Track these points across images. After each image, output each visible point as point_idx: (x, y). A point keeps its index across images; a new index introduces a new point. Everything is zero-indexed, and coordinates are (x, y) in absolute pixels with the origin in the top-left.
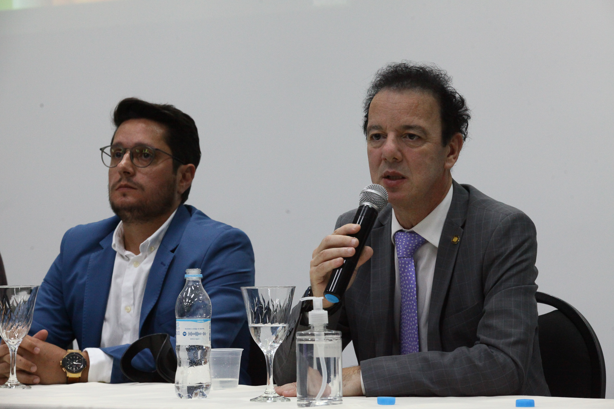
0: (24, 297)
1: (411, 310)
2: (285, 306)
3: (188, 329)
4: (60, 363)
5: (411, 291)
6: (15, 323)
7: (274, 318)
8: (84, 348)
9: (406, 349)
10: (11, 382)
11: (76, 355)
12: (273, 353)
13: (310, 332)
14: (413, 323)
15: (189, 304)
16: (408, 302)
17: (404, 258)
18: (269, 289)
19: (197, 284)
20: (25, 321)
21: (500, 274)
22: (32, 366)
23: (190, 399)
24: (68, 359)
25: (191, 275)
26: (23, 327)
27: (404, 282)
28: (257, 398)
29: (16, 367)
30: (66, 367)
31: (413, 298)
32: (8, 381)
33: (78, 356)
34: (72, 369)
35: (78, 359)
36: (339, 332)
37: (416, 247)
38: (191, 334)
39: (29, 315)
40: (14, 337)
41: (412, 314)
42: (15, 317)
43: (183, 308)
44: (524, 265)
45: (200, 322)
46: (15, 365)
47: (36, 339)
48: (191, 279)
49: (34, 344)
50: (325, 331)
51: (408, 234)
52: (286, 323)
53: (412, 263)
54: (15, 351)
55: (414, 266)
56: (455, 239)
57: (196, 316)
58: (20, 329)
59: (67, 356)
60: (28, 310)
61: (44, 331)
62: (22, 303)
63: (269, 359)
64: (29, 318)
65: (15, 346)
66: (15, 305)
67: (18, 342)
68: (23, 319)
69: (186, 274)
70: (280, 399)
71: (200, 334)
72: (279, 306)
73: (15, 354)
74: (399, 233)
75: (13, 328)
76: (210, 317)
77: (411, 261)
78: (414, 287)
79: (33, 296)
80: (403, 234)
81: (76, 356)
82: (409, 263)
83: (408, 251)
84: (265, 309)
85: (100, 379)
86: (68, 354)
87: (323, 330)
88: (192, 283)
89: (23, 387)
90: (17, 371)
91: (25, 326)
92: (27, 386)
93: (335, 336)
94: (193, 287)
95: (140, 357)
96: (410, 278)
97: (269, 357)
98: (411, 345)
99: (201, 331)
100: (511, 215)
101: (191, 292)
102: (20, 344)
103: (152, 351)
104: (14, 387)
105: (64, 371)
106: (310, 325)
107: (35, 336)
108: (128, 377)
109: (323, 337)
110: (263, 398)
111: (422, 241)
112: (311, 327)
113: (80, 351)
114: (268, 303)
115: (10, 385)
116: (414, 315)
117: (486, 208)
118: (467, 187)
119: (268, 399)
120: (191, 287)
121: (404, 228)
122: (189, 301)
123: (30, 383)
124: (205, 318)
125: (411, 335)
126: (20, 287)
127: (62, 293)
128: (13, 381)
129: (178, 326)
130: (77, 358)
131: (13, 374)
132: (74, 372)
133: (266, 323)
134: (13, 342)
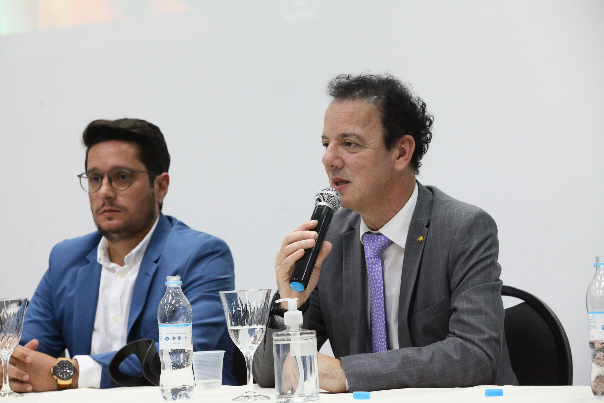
0: (14, 309)
1: (379, 309)
2: (262, 308)
3: (170, 334)
4: (51, 371)
5: (378, 289)
6: (5, 334)
7: (251, 320)
8: (74, 356)
9: (376, 345)
10: (4, 391)
11: (66, 362)
12: (252, 354)
13: (286, 332)
14: (381, 320)
15: (170, 310)
16: (376, 301)
17: (371, 258)
18: (246, 293)
19: (178, 290)
20: (16, 332)
21: (465, 271)
22: (24, 374)
23: (174, 401)
24: (58, 367)
25: (171, 282)
26: (14, 338)
27: (372, 282)
28: (238, 397)
29: (9, 377)
30: (57, 375)
31: (380, 296)
32: (2, 390)
33: (69, 364)
34: (63, 376)
35: (68, 367)
36: (314, 331)
37: (382, 248)
38: (173, 338)
39: (19, 326)
40: (6, 348)
41: (380, 312)
42: (6, 329)
43: (164, 314)
44: (488, 261)
45: (181, 326)
46: (7, 375)
47: (28, 349)
48: (171, 286)
49: (26, 353)
50: (300, 330)
51: (375, 236)
52: (264, 325)
53: (379, 263)
54: (7, 361)
55: (381, 266)
56: (421, 238)
57: (178, 322)
58: (11, 340)
59: (58, 364)
60: (18, 321)
61: (35, 341)
62: (12, 315)
63: (249, 360)
64: (19, 329)
65: (7, 356)
66: (6, 317)
67: (10, 352)
68: (13, 330)
69: (166, 281)
70: (260, 398)
71: (182, 338)
72: (256, 308)
73: (7, 364)
74: (366, 234)
75: (4, 339)
76: (191, 322)
77: (379, 261)
78: (381, 286)
79: (22, 308)
80: (370, 236)
81: (66, 364)
82: (376, 264)
83: (375, 252)
84: (243, 311)
85: (90, 384)
86: (58, 362)
87: (299, 330)
88: (173, 290)
89: (15, 395)
90: (10, 380)
91: (16, 337)
92: (20, 394)
93: (310, 335)
94: (173, 293)
95: (127, 363)
96: (377, 277)
97: (249, 357)
98: (380, 342)
99: (183, 336)
100: (473, 213)
101: (172, 298)
102: (12, 355)
103: (138, 356)
104: (7, 395)
105: (55, 378)
106: (286, 325)
107: (26, 345)
108: (116, 382)
109: (299, 336)
110: (244, 397)
111: (388, 242)
112: (287, 327)
113: (70, 359)
114: (246, 305)
115: (4, 394)
116: (382, 312)
117: (449, 208)
118: (430, 189)
119: (249, 399)
120: (172, 294)
121: (372, 230)
122: (170, 307)
123: (22, 391)
124: (187, 322)
125: (379, 332)
126: (9, 300)
127: (52, 305)
128: (6, 390)
129: (160, 331)
130: (68, 365)
131: (6, 383)
132: (65, 379)
133: (245, 325)
134: (5, 353)
